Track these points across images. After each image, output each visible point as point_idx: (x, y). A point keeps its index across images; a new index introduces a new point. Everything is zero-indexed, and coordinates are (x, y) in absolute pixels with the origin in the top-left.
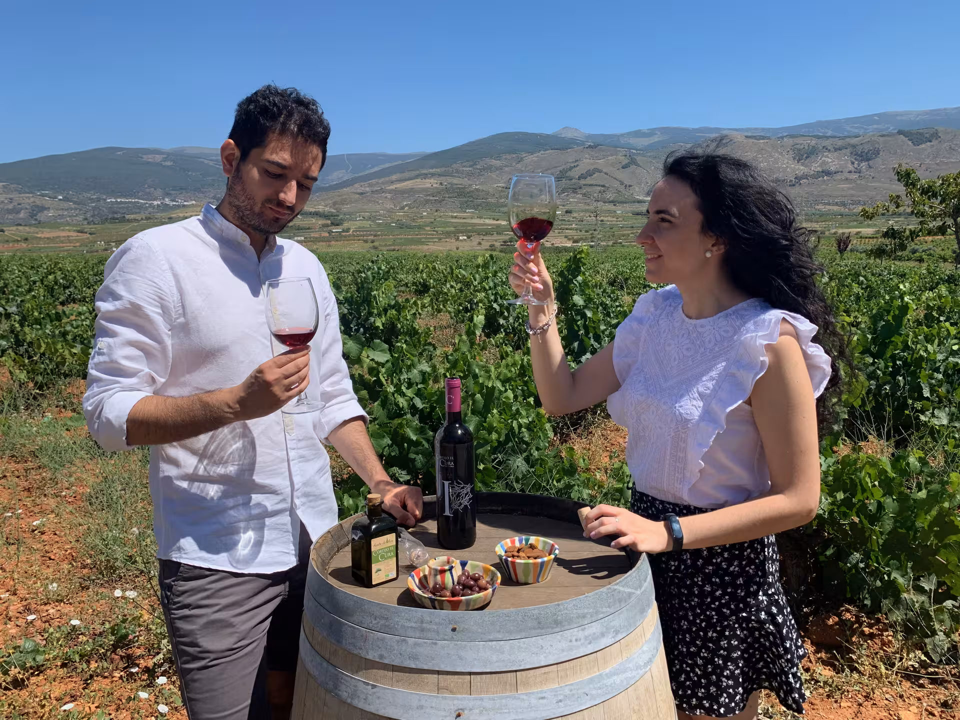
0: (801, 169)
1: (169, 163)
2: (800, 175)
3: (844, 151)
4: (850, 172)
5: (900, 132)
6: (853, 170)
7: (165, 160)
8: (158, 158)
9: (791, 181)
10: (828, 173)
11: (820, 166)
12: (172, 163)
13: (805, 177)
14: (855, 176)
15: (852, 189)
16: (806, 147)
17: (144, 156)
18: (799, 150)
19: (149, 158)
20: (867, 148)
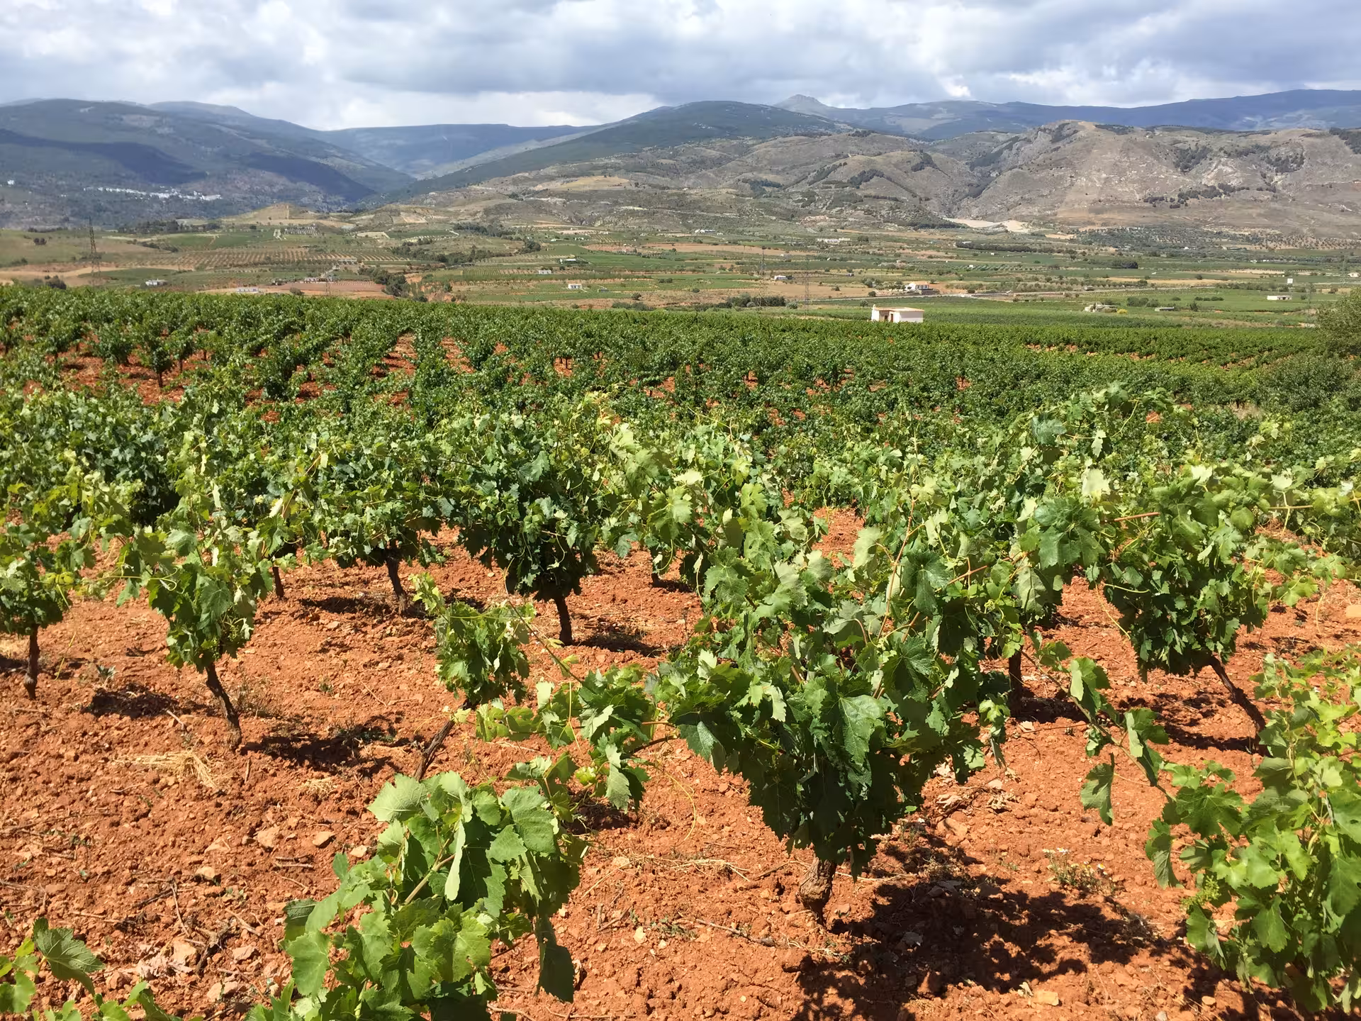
0: (1187, 182)
1: (166, 130)
2: (1185, 191)
3: (1251, 156)
4: (1260, 189)
5: (1334, 131)
6: (1265, 186)
7: (159, 124)
8: (147, 122)
9: (1172, 200)
10: (1228, 190)
11: (1216, 178)
12: (172, 131)
13: (1194, 194)
14: (1266, 196)
15: (1265, 216)
16: (1193, 148)
17: (124, 117)
18: (1183, 151)
19: (128, 120)
20: (1283, 152)
